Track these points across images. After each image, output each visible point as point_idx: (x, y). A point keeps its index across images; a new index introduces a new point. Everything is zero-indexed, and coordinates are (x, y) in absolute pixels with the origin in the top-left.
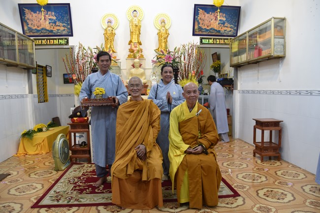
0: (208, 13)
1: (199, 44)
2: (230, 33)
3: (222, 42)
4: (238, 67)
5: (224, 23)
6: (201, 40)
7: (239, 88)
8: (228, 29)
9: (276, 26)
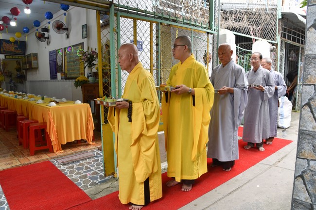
0: (8, 44)
1: (4, 58)
2: (22, 53)
3: (17, 57)
4: (27, 70)
5: (17, 49)
6: (5, 56)
7: (28, 80)
8: (20, 51)
9: (33, 56)
